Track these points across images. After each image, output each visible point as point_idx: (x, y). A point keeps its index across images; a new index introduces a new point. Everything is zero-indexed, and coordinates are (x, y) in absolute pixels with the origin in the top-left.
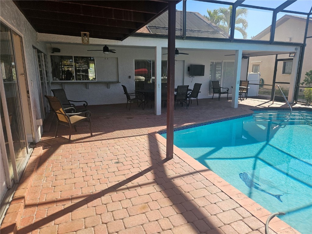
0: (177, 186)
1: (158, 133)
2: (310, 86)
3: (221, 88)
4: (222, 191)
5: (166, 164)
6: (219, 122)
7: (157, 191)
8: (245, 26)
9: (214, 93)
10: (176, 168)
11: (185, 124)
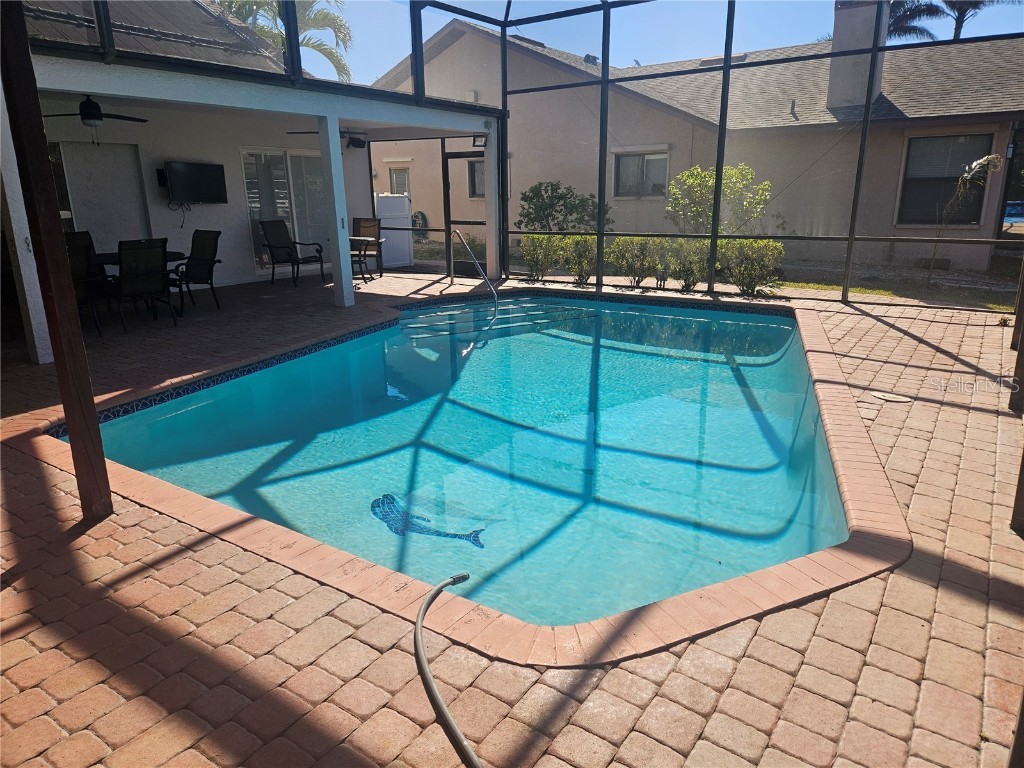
0: (128, 608)
1: (47, 431)
2: (535, 229)
3: (298, 246)
4: (296, 573)
5: (83, 540)
6: (295, 357)
7: (41, 651)
8: (343, 40)
9: (275, 261)
10: (124, 544)
11: (168, 382)
